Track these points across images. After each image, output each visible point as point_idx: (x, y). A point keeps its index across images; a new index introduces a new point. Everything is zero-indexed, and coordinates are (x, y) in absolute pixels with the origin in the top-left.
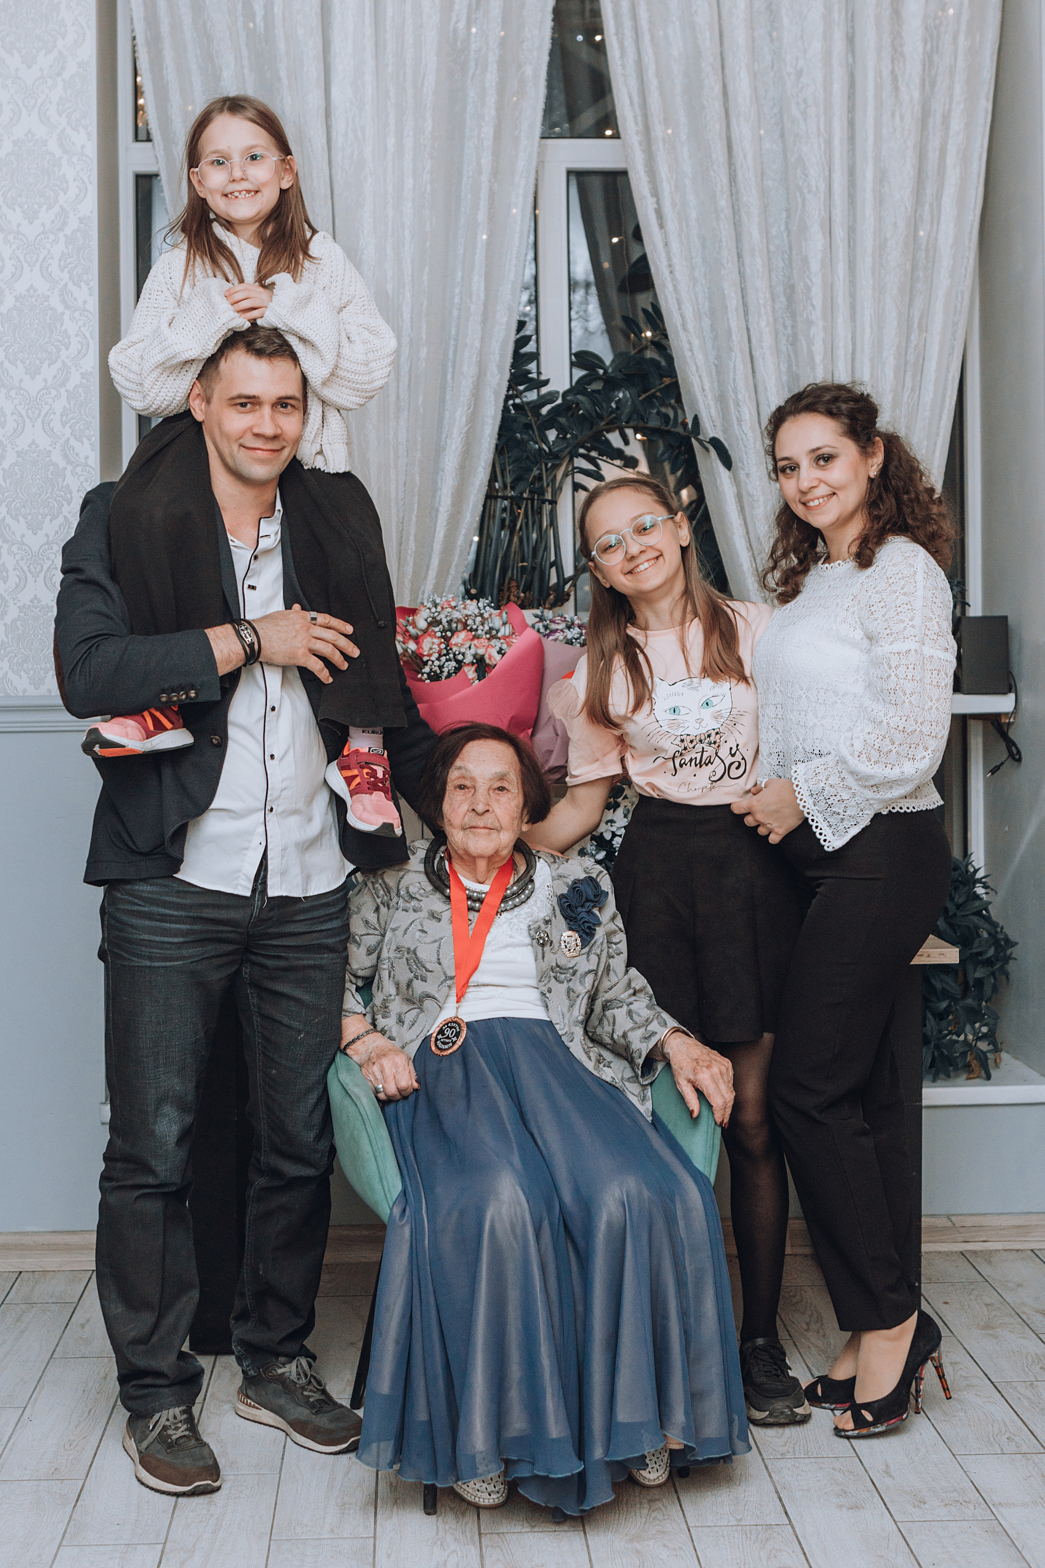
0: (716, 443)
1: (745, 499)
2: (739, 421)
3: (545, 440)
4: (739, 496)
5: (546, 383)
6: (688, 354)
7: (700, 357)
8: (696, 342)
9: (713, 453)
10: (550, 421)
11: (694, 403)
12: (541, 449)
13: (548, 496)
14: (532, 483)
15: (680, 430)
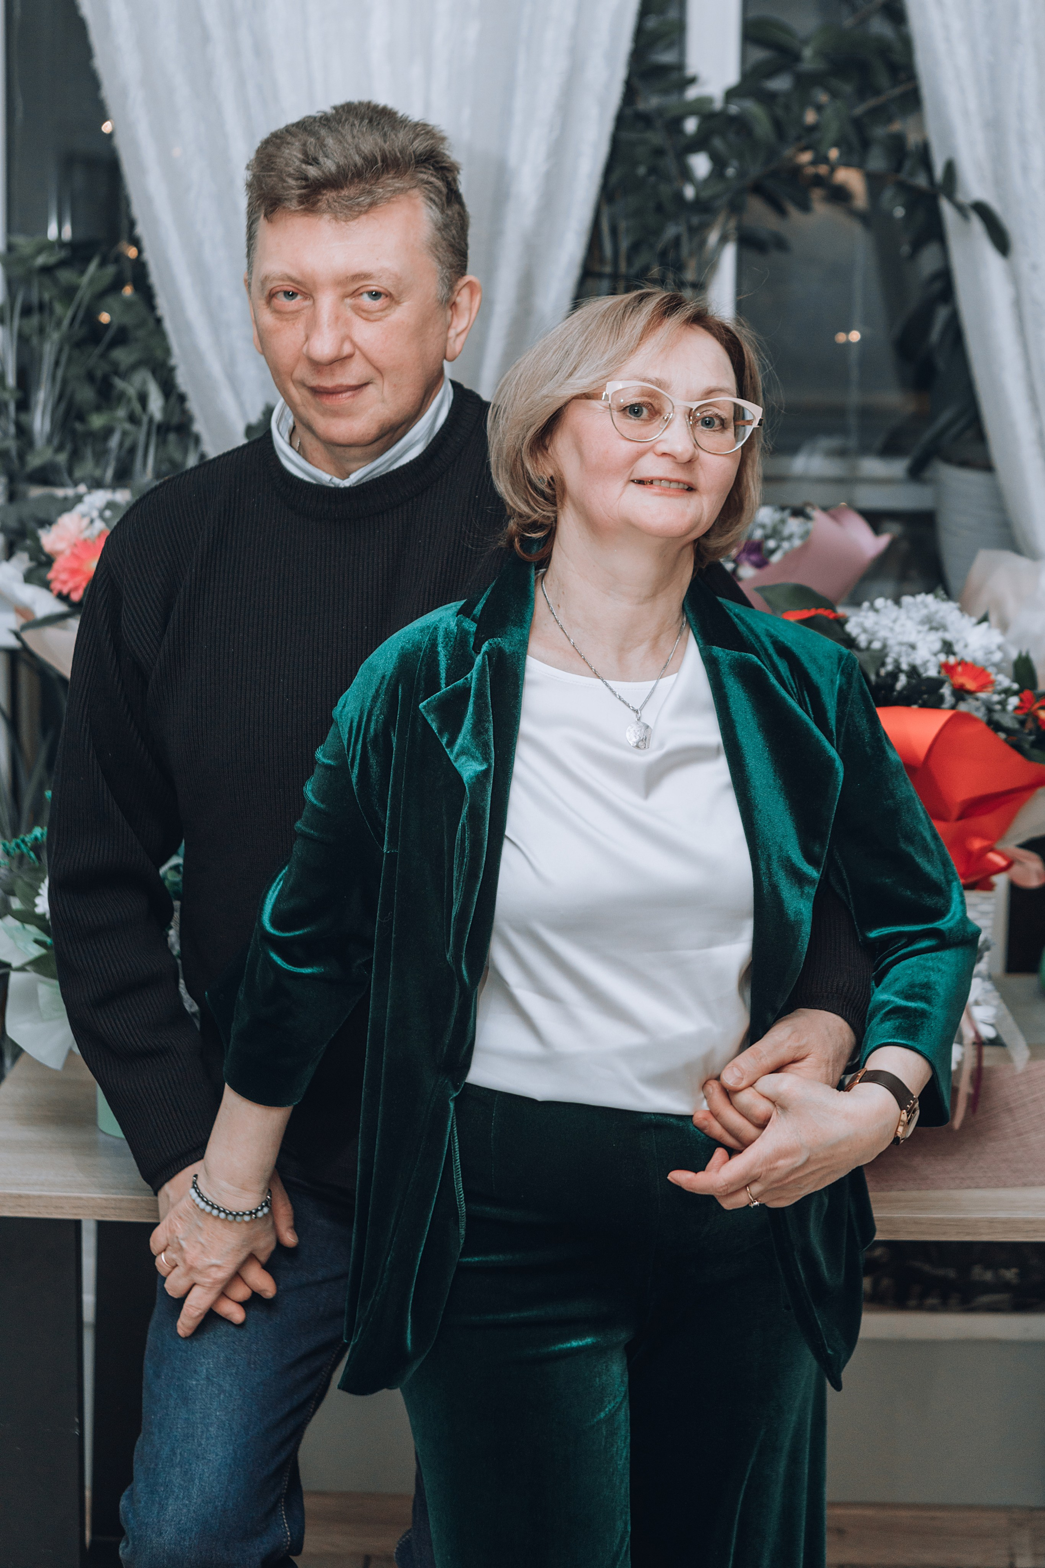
0: (983, 211)
1: (1028, 308)
2: (1025, 169)
3: (686, 174)
4: (1018, 303)
5: (692, 81)
6: (941, 47)
7: (962, 52)
8: (957, 25)
9: (977, 225)
10: (699, 143)
11: (947, 134)
12: (679, 196)
13: (690, 275)
14: (663, 254)
15: (921, 181)
